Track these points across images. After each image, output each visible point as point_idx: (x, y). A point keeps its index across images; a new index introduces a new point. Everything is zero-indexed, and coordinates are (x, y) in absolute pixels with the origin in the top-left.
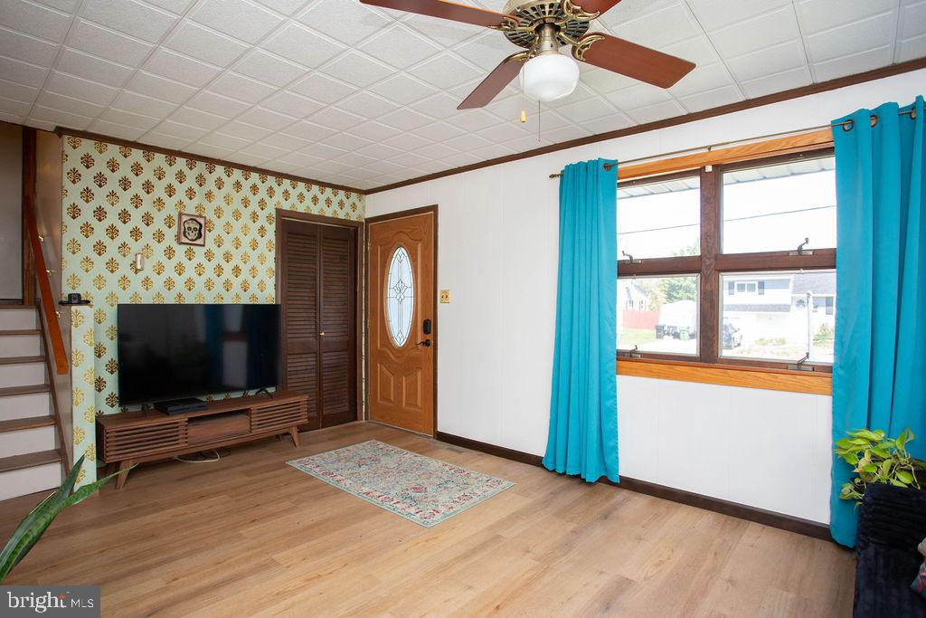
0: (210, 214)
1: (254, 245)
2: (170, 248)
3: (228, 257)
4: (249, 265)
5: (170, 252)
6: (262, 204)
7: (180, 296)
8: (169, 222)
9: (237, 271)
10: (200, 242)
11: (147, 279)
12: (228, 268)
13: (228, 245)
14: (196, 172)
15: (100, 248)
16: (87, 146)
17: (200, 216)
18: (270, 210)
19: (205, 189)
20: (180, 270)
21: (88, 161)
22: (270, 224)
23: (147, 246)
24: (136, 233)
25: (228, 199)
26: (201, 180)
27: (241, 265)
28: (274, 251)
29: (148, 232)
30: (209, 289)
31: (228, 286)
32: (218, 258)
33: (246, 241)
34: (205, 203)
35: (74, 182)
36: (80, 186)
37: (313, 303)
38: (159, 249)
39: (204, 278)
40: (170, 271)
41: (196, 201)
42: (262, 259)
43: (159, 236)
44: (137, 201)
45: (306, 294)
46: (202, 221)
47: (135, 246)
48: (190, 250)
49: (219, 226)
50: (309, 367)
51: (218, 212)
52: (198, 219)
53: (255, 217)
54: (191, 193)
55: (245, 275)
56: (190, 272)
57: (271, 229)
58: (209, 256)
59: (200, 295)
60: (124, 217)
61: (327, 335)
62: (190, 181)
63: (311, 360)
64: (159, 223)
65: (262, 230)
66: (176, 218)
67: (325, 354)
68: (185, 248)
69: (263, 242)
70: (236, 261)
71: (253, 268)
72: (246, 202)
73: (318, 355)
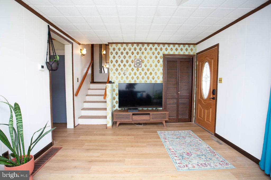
0: (143, 58)
1: (156, 66)
2: (133, 68)
3: (148, 70)
4: (155, 72)
5: (133, 70)
6: (158, 53)
7: (135, 81)
8: (132, 62)
9: (151, 73)
10: (140, 66)
11: (127, 77)
12: (148, 73)
13: (148, 66)
14: (139, 47)
15: (117, 70)
16: (114, 46)
17: (140, 59)
18: (161, 55)
19: (142, 51)
20: (135, 74)
21: (114, 49)
22: (161, 59)
23: (127, 68)
24: (125, 65)
25: (148, 53)
26: (140, 49)
27: (152, 72)
28: (162, 67)
29: (127, 65)
30: (143, 79)
31: (148, 78)
32: (146, 70)
33: (153, 65)
34: (142, 55)
35: (111, 55)
36: (113, 55)
37: (176, 83)
38: (130, 69)
39: (142, 76)
40: (133, 75)
41: (139, 55)
42: (158, 70)
43: (130, 66)
44: (125, 57)
45: (174, 80)
46: (140, 60)
47: (124, 69)
48: (138, 69)
49: (146, 61)
50: (174, 103)
51: (145, 57)
52: (139, 60)
53: (156, 57)
54: (138, 53)
55: (153, 75)
56: (138, 74)
57: (161, 60)
58: (143, 70)
59: (140, 81)
60: (122, 62)
61: (181, 93)
62: (138, 50)
63: (175, 101)
64: (130, 62)
65: (158, 61)
66: (134, 60)
67: (180, 99)
68: (136, 68)
69: (159, 65)
70: (151, 71)
71: (156, 73)
72: (153, 53)
73: (178, 99)
